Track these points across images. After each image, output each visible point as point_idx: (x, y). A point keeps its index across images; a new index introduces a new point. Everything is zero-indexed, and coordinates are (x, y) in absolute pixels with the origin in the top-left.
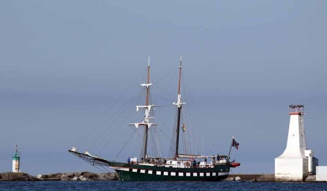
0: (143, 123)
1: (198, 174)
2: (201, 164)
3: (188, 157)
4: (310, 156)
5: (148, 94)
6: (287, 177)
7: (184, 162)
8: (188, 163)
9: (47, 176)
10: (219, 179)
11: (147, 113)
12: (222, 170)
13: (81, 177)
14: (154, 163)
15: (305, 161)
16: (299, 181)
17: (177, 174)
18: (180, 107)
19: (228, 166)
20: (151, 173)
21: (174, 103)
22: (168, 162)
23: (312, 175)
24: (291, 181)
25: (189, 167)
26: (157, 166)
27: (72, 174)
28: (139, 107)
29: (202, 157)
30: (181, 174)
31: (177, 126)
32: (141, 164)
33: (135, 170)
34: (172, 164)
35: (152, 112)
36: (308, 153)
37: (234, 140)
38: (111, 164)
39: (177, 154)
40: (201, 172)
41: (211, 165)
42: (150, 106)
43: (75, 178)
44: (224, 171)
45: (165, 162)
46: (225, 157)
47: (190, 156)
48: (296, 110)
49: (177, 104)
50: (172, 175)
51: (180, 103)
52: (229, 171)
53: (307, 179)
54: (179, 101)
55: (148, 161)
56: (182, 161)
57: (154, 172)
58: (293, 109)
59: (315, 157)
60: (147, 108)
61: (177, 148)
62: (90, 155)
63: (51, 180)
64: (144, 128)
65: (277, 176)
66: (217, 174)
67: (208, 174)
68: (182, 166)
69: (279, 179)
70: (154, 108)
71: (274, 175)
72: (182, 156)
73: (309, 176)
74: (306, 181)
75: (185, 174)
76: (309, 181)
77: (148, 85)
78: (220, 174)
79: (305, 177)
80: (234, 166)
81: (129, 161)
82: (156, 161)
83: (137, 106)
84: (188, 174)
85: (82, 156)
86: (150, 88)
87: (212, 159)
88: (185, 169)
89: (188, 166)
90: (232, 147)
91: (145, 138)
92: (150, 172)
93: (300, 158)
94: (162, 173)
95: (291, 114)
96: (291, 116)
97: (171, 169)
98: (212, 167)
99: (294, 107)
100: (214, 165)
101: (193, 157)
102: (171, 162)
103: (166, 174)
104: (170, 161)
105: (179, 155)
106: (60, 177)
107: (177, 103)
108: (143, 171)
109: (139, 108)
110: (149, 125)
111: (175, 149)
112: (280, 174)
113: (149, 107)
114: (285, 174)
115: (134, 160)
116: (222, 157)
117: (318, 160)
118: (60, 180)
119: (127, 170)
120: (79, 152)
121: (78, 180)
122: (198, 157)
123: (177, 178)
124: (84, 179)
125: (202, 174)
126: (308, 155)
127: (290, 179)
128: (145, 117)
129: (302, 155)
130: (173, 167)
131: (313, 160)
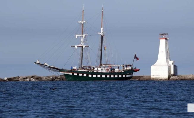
0: (80, 45)
1: (114, 76)
2: (115, 70)
3: (108, 66)
5: (83, 28)
7: (106, 69)
8: (108, 69)
9: (10, 79)
10: (126, 79)
11: (82, 39)
12: (128, 73)
13: (32, 79)
14: (87, 70)
15: (169, 68)
16: (165, 80)
17: (101, 76)
18: (102, 35)
19: (132, 71)
20: (86, 76)
21: (99, 33)
23: (174, 76)
24: (161, 80)
25: (109, 72)
26: (89, 72)
27: (26, 77)
28: (78, 35)
29: (116, 65)
30: (104, 76)
31: (101, 47)
32: (79, 70)
33: (75, 74)
35: (85, 39)
36: (171, 62)
37: (135, 55)
38: (60, 70)
39: (101, 64)
40: (116, 75)
43: (28, 80)
44: (130, 74)
45: (94, 69)
46: (130, 65)
47: (109, 65)
48: (164, 37)
51: (103, 33)
52: (133, 74)
53: (171, 78)
54: (102, 31)
55: (83, 68)
56: (104, 68)
57: (87, 75)
58: (161, 36)
60: (82, 36)
61: (101, 60)
62: (48, 65)
63: (13, 81)
64: (81, 48)
65: (152, 77)
66: (126, 76)
67: (120, 76)
68: (104, 71)
69: (153, 79)
70: (87, 36)
71: (150, 76)
72: (104, 65)
73: (172, 76)
75: (106, 76)
76: (172, 79)
77: (83, 22)
78: (127, 76)
79: (169, 77)
80: (136, 71)
81: (72, 69)
82: (88, 68)
83: (76, 35)
84: (108, 76)
85: (43, 66)
86: (84, 24)
87: (122, 67)
88: (106, 73)
90: (135, 59)
91: (81, 54)
92: (85, 75)
93: (166, 66)
94: (92, 76)
95: (160, 39)
96: (161, 40)
97: (97, 73)
98: (123, 72)
99: (162, 35)
100: (124, 70)
101: (111, 66)
102: (97, 69)
103: (94, 76)
106: (18, 79)
107: (100, 33)
108: (80, 75)
110: (84, 47)
112: (154, 75)
113: (84, 35)
114: (157, 76)
115: (75, 68)
116: (129, 65)
117: (177, 66)
118: (18, 80)
119: (71, 74)
120: (41, 64)
121: (30, 80)
122: (114, 66)
123: (101, 79)
125: (116, 76)
126: (171, 64)
127: (160, 78)
128: (81, 41)
129: (167, 64)
130: (99, 72)
131: (174, 67)
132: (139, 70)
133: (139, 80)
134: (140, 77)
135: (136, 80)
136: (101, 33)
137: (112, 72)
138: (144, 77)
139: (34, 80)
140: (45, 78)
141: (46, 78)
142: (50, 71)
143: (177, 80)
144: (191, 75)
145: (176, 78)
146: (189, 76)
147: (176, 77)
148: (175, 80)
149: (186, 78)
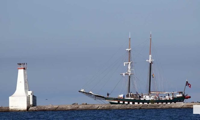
0: (127, 73)
4: (31, 95)
5: (129, 55)
6: (17, 108)
8: (156, 97)
11: (129, 67)
14: (133, 97)
15: (28, 98)
16: (24, 111)
19: (183, 98)
20: (132, 104)
21: (147, 60)
22: (144, 97)
23: (33, 106)
24: (20, 111)
26: (135, 99)
29: (166, 93)
33: (121, 102)
34: (146, 97)
36: (30, 93)
37: (187, 82)
38: (106, 99)
39: (150, 91)
44: (180, 101)
46: (182, 93)
48: (22, 66)
51: (151, 60)
53: (30, 109)
54: (150, 59)
56: (152, 96)
57: (134, 103)
58: (20, 66)
62: (92, 94)
65: (11, 108)
68: (152, 99)
69: (12, 110)
70: (133, 64)
71: (9, 107)
72: (153, 93)
73: (31, 107)
77: (129, 50)
79: (28, 108)
80: (187, 98)
83: (125, 63)
85: (88, 94)
90: (186, 86)
91: (129, 82)
93: (25, 96)
95: (19, 69)
96: (19, 70)
97: (145, 101)
98: (171, 99)
99: (20, 64)
101: (161, 93)
104: (145, 96)
108: (126, 103)
109: (125, 64)
112: (12, 107)
113: (130, 63)
114: (15, 107)
117: (36, 97)
119: (117, 102)
122: (164, 93)
126: (30, 94)
127: (19, 110)
128: (128, 69)
129: (26, 94)
130: (146, 99)
131: (33, 97)
132: (190, 97)
136: (150, 61)
137: (160, 99)
142: (95, 99)
143: (36, 111)
144: (51, 105)
145: (35, 109)
146: (48, 106)
147: (35, 107)
148: (34, 111)
149: (45, 109)
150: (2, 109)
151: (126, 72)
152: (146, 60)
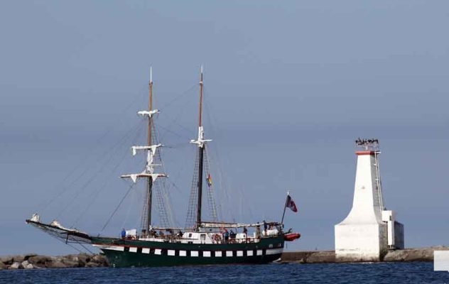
0: (143, 174)
1: (235, 254)
2: (237, 237)
3: (217, 226)
4: (390, 220)
5: (150, 128)
6: (354, 254)
8: (217, 235)
10: (267, 259)
11: (150, 158)
12: (270, 246)
13: (25, 263)
14: (163, 237)
15: (383, 228)
16: (373, 261)
17: (201, 254)
18: (202, 146)
19: (281, 239)
20: (160, 253)
21: (192, 141)
22: (186, 235)
23: (394, 250)
24: (362, 260)
25: (220, 242)
26: (168, 242)
27: (10, 259)
28: (138, 148)
29: (239, 225)
30: (207, 254)
31: (198, 177)
32: (143, 239)
33: (133, 250)
34: (192, 238)
35: (158, 157)
36: (386, 215)
37: (289, 198)
38: (94, 240)
39: (199, 221)
40: (239, 250)
41: (254, 238)
42: (156, 146)
43: (15, 265)
44: (274, 248)
45: (181, 234)
46: (276, 225)
47: (220, 225)
48: (367, 148)
49: (197, 142)
50: (192, 255)
51: (203, 141)
52: (282, 247)
53: (386, 257)
54: (200, 137)
55: (153, 234)
56: (208, 233)
57: (164, 252)
58: (361, 146)
59: (399, 222)
60: (149, 149)
61: (199, 211)
62: (60, 227)
64: (145, 182)
65: (339, 253)
66: (264, 252)
67: (250, 253)
68: (208, 241)
69: (342, 258)
70: (162, 150)
71: (334, 252)
72: (207, 225)
73: (389, 252)
74: (385, 260)
75: (213, 254)
76: (391, 259)
77: (150, 113)
78: (268, 252)
79: (383, 254)
80: (291, 239)
81: (124, 235)
82: (165, 233)
83: (134, 148)
84: (218, 254)
85: (47, 229)
86: (154, 117)
87: (256, 229)
88: (213, 245)
89: (218, 240)
90: (287, 208)
91: (148, 197)
92: (158, 252)
93: (374, 224)
94: (177, 253)
95: (358, 154)
96: (359, 157)
97: (190, 247)
98: (256, 241)
99: (363, 143)
100: (259, 238)
102: (190, 235)
103: (183, 253)
104: (188, 234)
105: (204, 224)
107: (197, 140)
108: (146, 251)
109: (137, 150)
110: (154, 177)
111: (196, 214)
112: (343, 250)
113: (154, 148)
114: (350, 250)
115: (132, 232)
116: (272, 225)
117: (402, 226)
119: (121, 249)
120: (43, 223)
121: (21, 267)
122: (233, 226)
124: (28, 266)
125: (240, 253)
126: (388, 219)
127: (359, 257)
128: (147, 163)
129: (377, 219)
130: (194, 242)
131: (395, 226)
132: (298, 236)
133: (305, 262)
134: (306, 253)
135: (298, 262)
136: (200, 141)
137: (228, 242)
138: (317, 255)
139: (30, 266)
140: (60, 260)
141: (62, 261)
142: (67, 242)
143: (402, 260)
145: (400, 255)
147: (400, 252)
148: (399, 261)
149: (427, 256)
150: (318, 257)
151: (142, 172)
152: (190, 140)
